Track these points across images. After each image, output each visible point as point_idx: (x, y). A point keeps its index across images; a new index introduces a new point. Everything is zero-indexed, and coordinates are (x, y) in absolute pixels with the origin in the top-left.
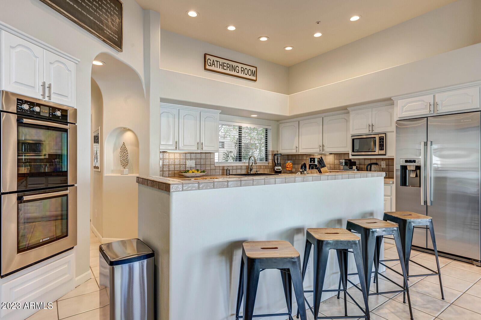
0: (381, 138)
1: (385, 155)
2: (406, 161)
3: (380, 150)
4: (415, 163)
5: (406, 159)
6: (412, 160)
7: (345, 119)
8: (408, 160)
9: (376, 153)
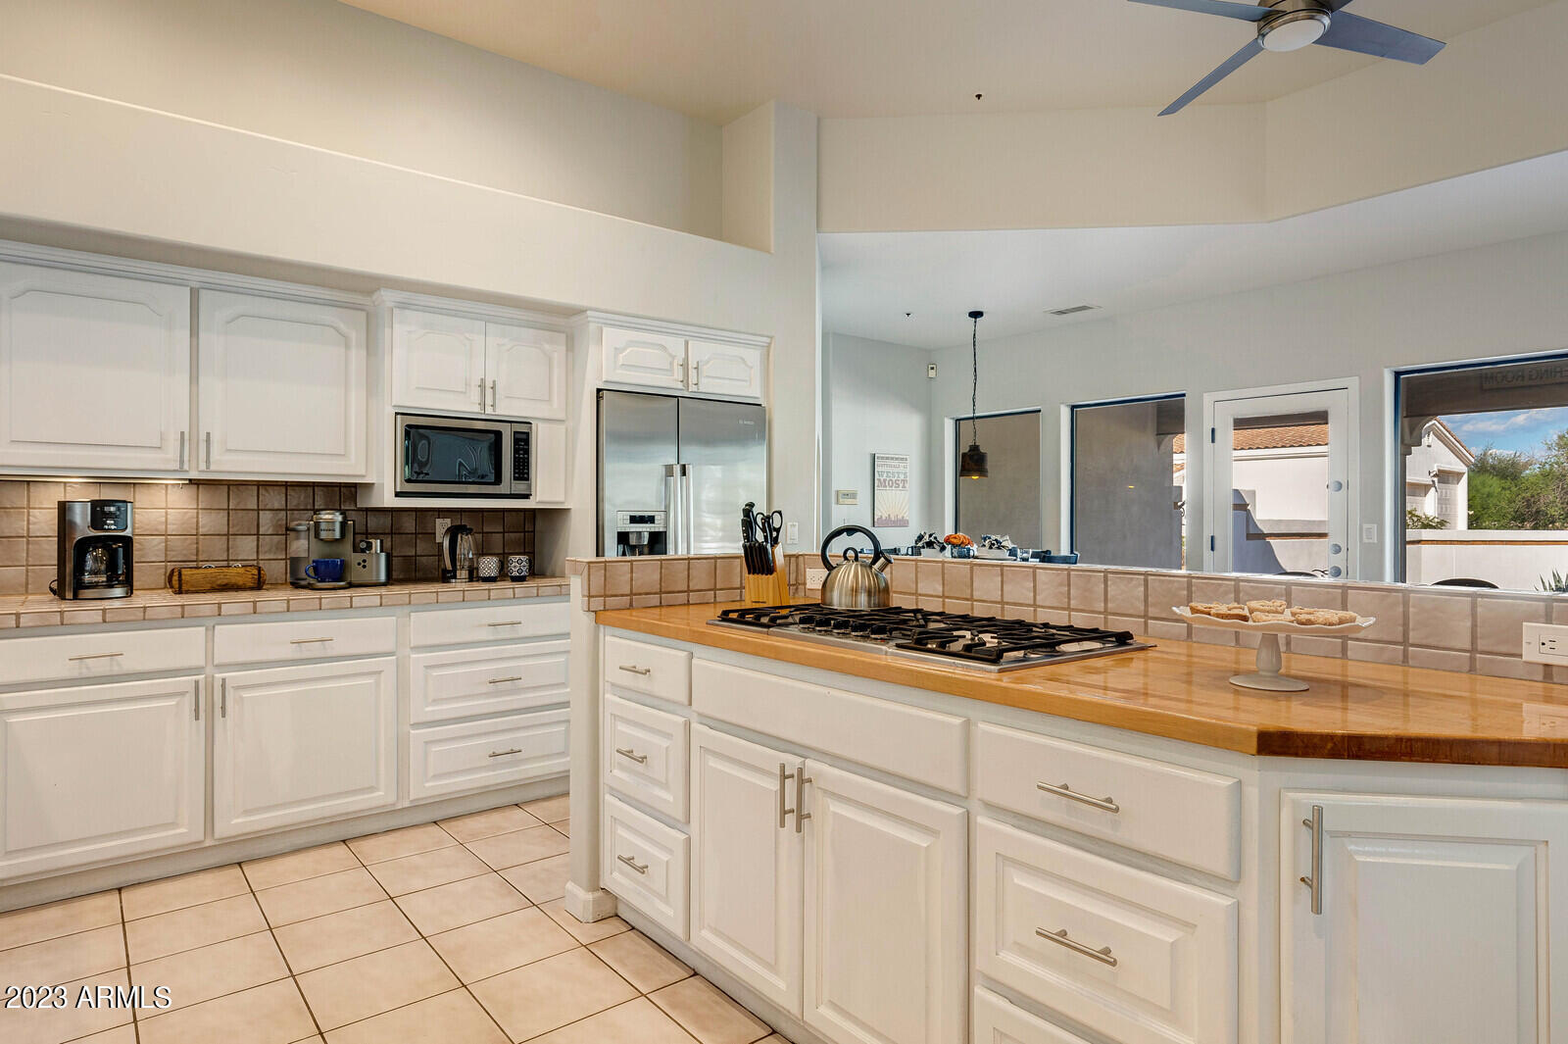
0: (518, 436)
1: (527, 496)
2: (634, 520)
3: (515, 479)
4: (654, 523)
5: (633, 514)
6: (646, 514)
7: (337, 330)
8: (638, 514)
9: (503, 488)
